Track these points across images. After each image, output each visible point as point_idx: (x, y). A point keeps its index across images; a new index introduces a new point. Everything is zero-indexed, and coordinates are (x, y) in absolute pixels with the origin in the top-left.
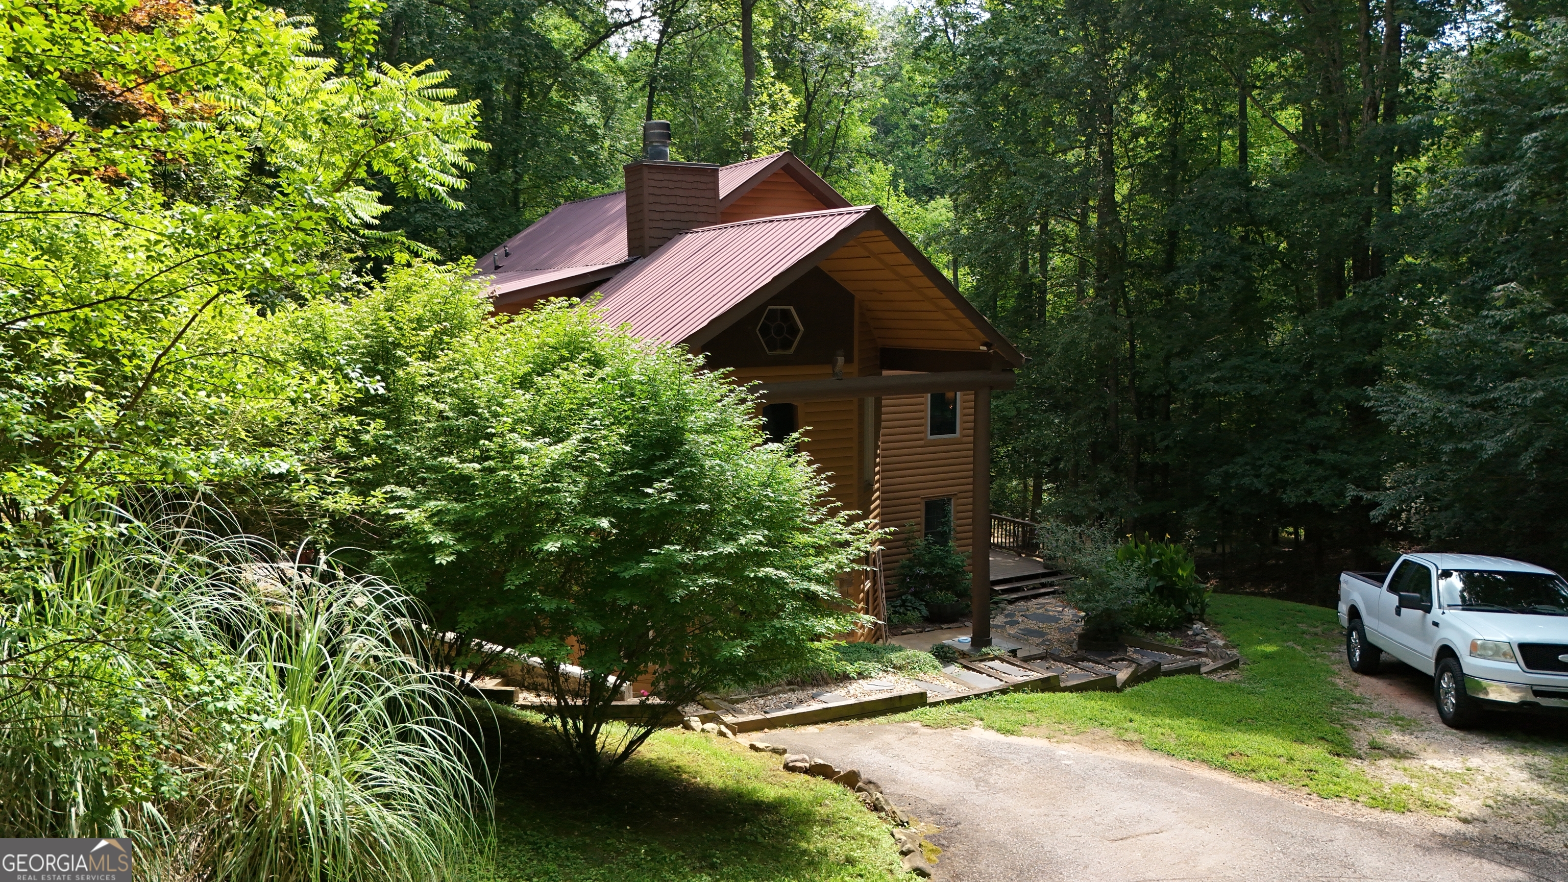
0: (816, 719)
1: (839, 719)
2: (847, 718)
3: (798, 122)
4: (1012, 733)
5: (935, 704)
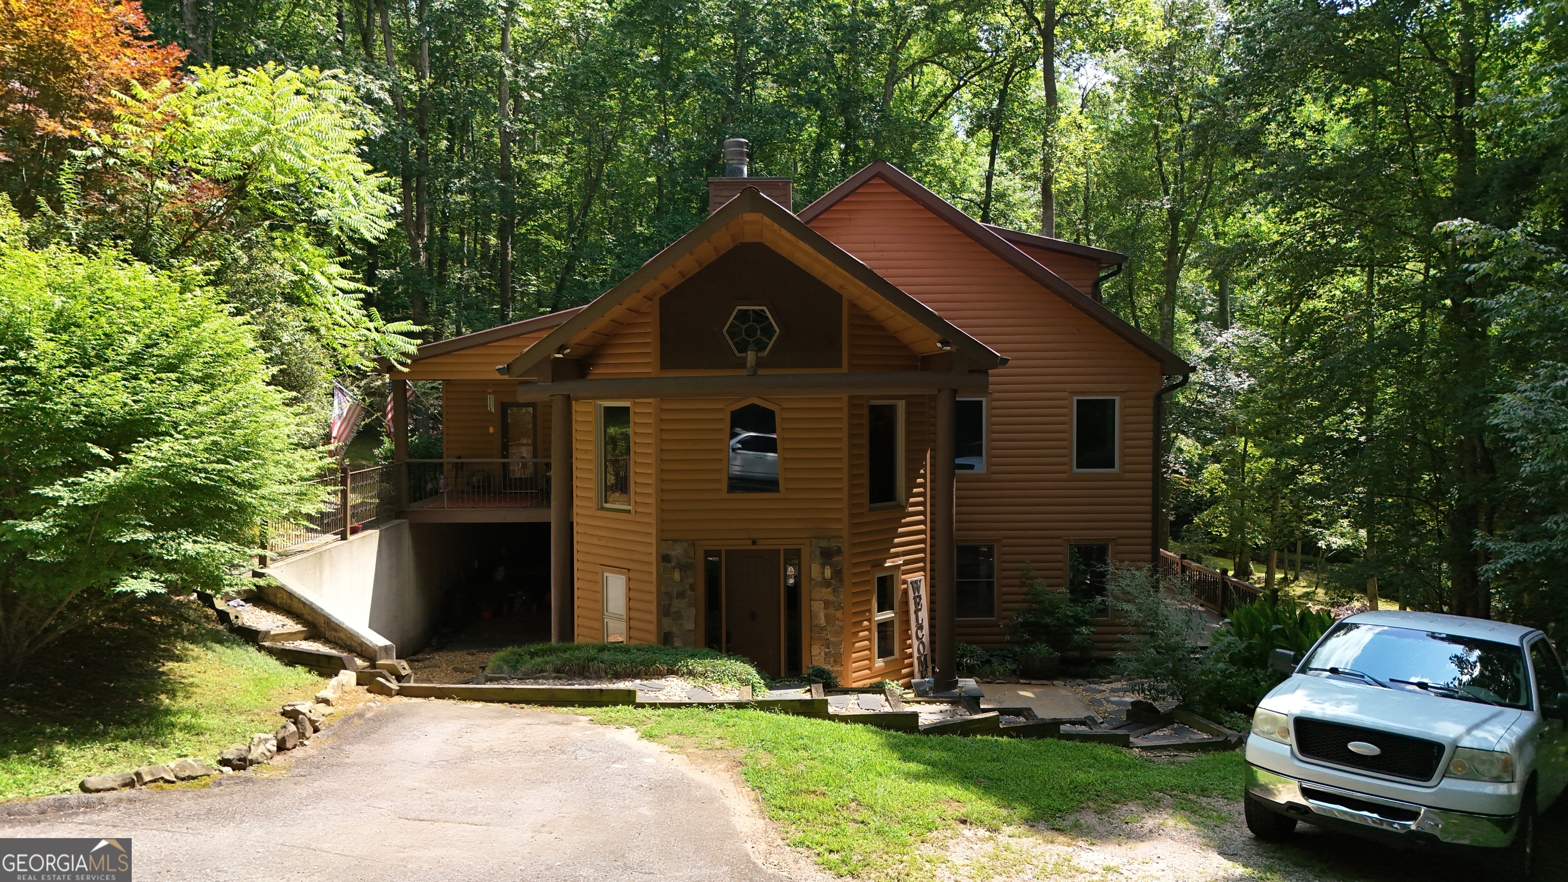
5: (642, 706)
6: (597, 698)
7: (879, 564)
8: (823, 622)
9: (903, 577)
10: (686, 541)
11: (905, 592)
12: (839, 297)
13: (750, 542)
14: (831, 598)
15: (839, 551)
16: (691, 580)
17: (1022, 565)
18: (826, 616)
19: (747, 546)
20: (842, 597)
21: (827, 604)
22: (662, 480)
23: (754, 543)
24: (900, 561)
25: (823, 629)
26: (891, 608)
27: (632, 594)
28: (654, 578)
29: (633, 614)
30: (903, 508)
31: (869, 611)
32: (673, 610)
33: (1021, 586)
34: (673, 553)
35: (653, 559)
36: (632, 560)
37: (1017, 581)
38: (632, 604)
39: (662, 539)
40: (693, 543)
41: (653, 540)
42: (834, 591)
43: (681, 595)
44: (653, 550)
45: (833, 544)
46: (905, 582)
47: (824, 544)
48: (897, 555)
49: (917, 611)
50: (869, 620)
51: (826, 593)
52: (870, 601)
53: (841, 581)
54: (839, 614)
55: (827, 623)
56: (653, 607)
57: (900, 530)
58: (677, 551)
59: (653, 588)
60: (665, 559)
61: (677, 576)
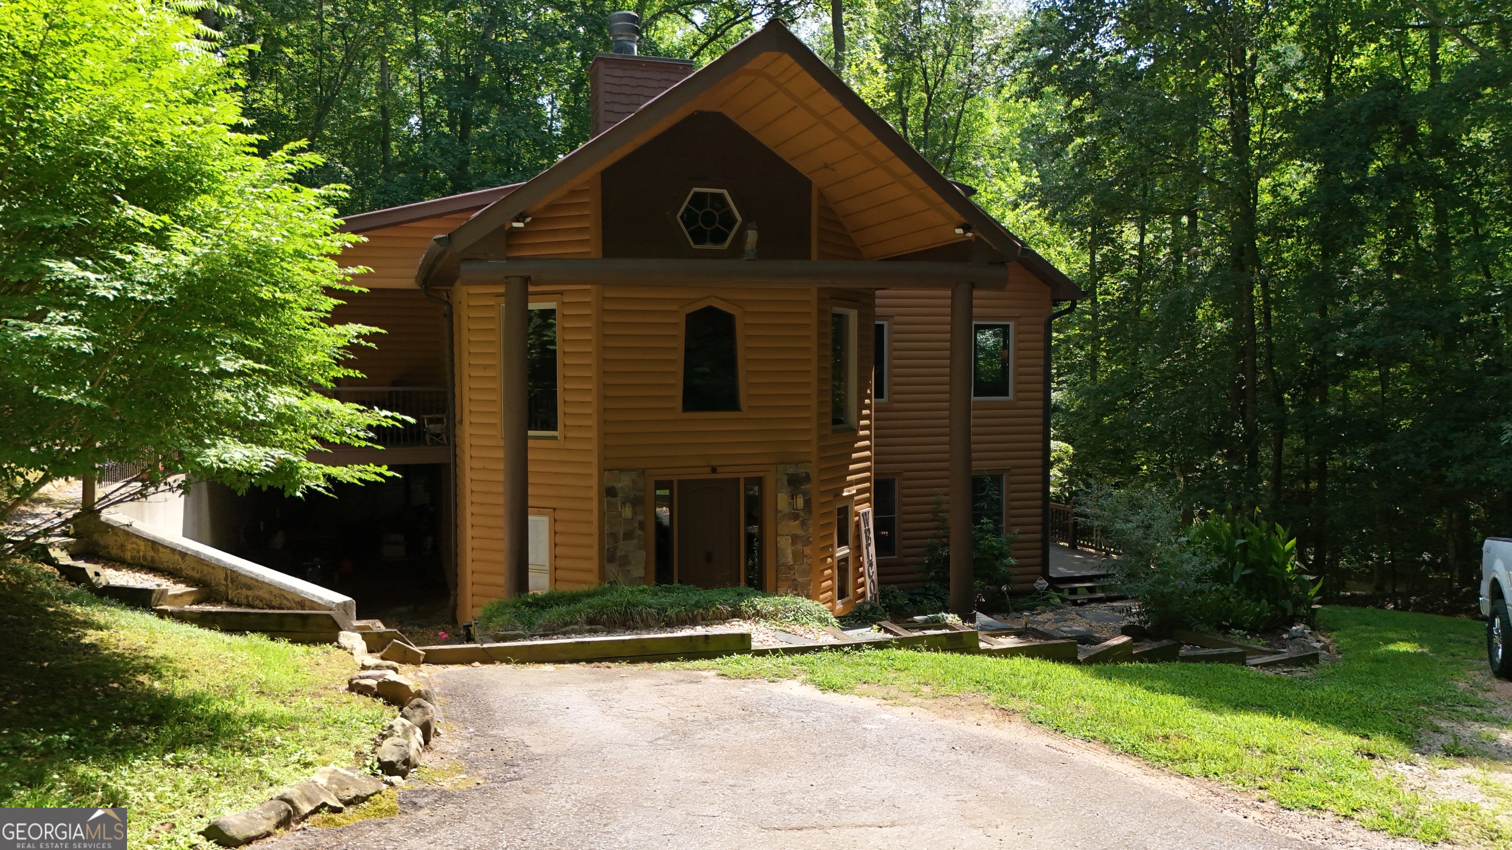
0: (563, 656)
1: (600, 660)
2: (613, 659)
3: (888, 92)
4: (834, 689)
5: (762, 653)
6: (702, 647)
7: (838, 493)
8: (790, 560)
9: (856, 508)
10: (634, 470)
11: (858, 525)
12: (807, 183)
13: (708, 470)
14: (800, 532)
15: (807, 478)
16: (640, 518)
17: (932, 498)
18: (794, 553)
19: (705, 474)
20: (811, 530)
21: (795, 539)
22: (605, 397)
23: (714, 470)
24: (853, 490)
25: (790, 568)
26: (846, 544)
27: (559, 539)
28: (595, 517)
29: (561, 563)
30: (855, 431)
31: (832, 546)
32: (619, 554)
33: (932, 521)
34: (619, 485)
35: (594, 493)
36: (560, 497)
37: (930, 516)
38: (560, 551)
39: (607, 467)
40: (643, 472)
41: (594, 471)
42: (803, 524)
43: (628, 536)
44: (594, 482)
45: (801, 470)
46: (857, 514)
47: (791, 470)
48: (851, 484)
49: (868, 545)
50: (832, 556)
51: (793, 526)
52: (832, 534)
53: (810, 512)
54: (807, 551)
55: (795, 561)
56: (594, 552)
57: (854, 456)
58: (623, 483)
59: (594, 529)
60: (610, 492)
61: (627, 512)
